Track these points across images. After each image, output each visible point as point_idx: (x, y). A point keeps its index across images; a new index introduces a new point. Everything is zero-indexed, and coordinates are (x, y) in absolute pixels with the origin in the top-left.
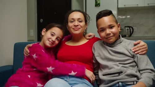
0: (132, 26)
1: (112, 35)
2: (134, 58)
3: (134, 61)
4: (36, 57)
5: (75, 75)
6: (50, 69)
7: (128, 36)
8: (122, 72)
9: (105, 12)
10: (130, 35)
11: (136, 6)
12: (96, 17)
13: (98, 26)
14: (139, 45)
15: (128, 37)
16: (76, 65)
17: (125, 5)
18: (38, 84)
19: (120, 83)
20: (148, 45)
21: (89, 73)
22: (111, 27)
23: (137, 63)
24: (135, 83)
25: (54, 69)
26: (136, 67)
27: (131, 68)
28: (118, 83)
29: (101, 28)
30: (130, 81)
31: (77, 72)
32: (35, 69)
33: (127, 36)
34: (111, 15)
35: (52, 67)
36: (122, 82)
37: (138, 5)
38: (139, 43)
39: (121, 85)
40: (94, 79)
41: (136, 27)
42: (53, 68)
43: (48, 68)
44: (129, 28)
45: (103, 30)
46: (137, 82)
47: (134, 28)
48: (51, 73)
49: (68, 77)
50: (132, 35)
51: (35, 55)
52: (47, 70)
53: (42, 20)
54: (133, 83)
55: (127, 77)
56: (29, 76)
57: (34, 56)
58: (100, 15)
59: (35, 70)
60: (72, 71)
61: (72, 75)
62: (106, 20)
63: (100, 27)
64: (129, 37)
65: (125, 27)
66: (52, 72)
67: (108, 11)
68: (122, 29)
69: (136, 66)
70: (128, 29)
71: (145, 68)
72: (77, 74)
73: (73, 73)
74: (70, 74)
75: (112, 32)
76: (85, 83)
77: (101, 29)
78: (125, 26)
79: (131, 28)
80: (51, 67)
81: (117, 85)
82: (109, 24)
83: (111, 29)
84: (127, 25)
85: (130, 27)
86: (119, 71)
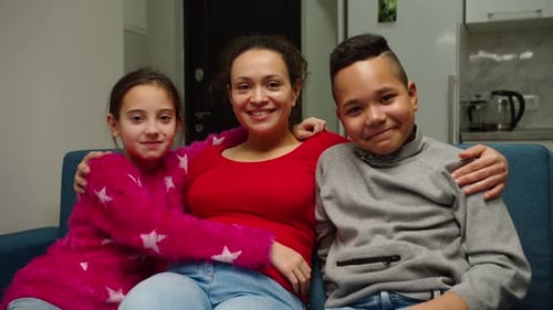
0: (520, 92)
1: (389, 123)
2: (456, 209)
3: (454, 221)
4: (107, 198)
5: (234, 261)
6: (151, 239)
7: (505, 127)
8: (398, 258)
9: (362, 43)
10: (512, 125)
11: (535, 15)
12: (329, 61)
13: (337, 94)
14: (477, 161)
15: (502, 130)
16: (240, 227)
17: (490, 15)
18: (111, 292)
19: (384, 295)
20: (509, 160)
21: (285, 257)
22: (384, 97)
23: (462, 225)
24: (436, 293)
25: (163, 240)
26: (459, 239)
27: (438, 243)
28: (378, 292)
29: (351, 102)
30: (420, 287)
31: (240, 253)
32: (107, 241)
33: (500, 126)
34: (383, 54)
35: (158, 233)
36: (390, 291)
37: (539, 11)
38: (478, 156)
39: (388, 301)
40: (303, 280)
41: (536, 93)
42: (161, 237)
43: (144, 237)
44: (506, 98)
45: (358, 107)
46: (442, 291)
47: (525, 97)
48: (155, 252)
49: (211, 269)
50: (520, 124)
51: (104, 190)
52: (141, 241)
53: (199, 74)
54: (428, 295)
55: (409, 274)
56: (84, 266)
57: (102, 195)
58: (344, 57)
59: (107, 245)
60: (226, 248)
61: (223, 260)
62: (366, 72)
63: (346, 99)
64: (507, 130)
65: (495, 93)
66: (156, 249)
67: (372, 41)
68: (484, 102)
69: (456, 237)
70: (504, 103)
71: (488, 248)
72: (239, 257)
73: (227, 255)
74: (216, 257)
75: (390, 116)
76: (271, 294)
77: (349, 107)
78: (496, 89)
79: (514, 98)
80: (153, 233)
81: (375, 301)
82: (377, 87)
83: (386, 104)
84: (500, 88)
85: (510, 94)
86: (387, 254)
